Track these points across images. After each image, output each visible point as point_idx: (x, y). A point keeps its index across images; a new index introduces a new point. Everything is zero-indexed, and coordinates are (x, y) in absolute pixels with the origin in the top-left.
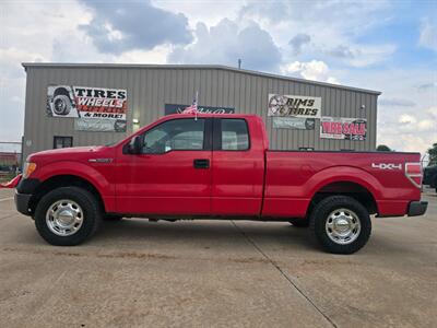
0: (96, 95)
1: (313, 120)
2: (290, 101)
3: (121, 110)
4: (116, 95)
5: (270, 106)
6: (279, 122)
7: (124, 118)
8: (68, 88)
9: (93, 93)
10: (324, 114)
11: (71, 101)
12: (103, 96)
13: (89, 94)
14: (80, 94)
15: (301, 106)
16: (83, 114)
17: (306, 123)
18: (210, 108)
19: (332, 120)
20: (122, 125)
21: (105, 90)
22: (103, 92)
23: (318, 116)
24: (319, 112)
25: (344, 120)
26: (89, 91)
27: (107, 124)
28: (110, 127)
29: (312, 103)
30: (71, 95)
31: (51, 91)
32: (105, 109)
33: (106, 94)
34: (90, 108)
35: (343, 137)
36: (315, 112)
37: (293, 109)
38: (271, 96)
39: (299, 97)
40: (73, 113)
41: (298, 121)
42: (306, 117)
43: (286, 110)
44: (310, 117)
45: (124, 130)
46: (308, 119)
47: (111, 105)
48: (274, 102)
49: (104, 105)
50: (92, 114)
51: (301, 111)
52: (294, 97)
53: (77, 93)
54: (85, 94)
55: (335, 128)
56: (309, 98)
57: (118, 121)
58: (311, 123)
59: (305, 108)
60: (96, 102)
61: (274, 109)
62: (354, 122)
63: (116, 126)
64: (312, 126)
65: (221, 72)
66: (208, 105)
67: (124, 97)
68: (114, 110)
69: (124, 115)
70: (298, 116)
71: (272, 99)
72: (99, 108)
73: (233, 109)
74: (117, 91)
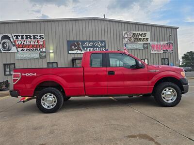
0: (27, 38)
1: (147, 44)
2: (134, 34)
3: (42, 46)
4: (39, 37)
5: (124, 38)
6: (129, 46)
7: (44, 50)
8: (9, 35)
9: (25, 37)
10: (152, 40)
11: (12, 42)
12: (31, 39)
13: (22, 38)
14: (17, 38)
15: (140, 37)
16: (20, 49)
17: (143, 46)
18: (92, 41)
19: (156, 43)
20: (44, 55)
21: (32, 35)
22: (30, 36)
23: (149, 41)
25: (162, 43)
26: (22, 36)
27: (35, 54)
28: (37, 56)
29: (145, 35)
30: (11, 39)
32: (33, 46)
33: (32, 37)
34: (23, 46)
35: (162, 52)
36: (147, 39)
37: (136, 38)
38: (124, 32)
39: (138, 32)
40: (14, 49)
41: (139, 45)
42: (143, 42)
43: (133, 39)
44: (145, 42)
45: (45, 57)
46: (144, 44)
47: (36, 43)
48: (126, 36)
49: (32, 43)
50: (25, 49)
51: (140, 40)
52: (136, 33)
53: (15, 38)
54: (20, 38)
55: (158, 47)
56: (144, 33)
57: (41, 52)
58: (146, 46)
59: (142, 38)
60: (27, 42)
61: (126, 40)
62: (167, 44)
63: (40, 55)
64: (146, 47)
65: (96, 21)
66: (91, 40)
67: (43, 38)
68: (38, 46)
69: (44, 49)
70: (139, 42)
71: (125, 34)
72: (29, 45)
73: (105, 41)
74: (39, 35)
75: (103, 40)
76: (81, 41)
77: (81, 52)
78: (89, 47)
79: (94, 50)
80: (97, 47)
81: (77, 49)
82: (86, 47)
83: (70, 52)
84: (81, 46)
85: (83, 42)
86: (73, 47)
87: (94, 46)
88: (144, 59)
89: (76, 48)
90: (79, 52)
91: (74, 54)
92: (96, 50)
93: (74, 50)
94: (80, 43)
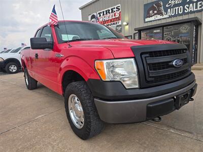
3: (119, 19)
4: (115, 10)
7: (120, 24)
8: (95, 14)
9: (105, 13)
12: (109, 13)
13: (104, 15)
14: (100, 16)
20: (119, 28)
21: (110, 9)
22: (109, 10)
26: (103, 12)
31: (90, 17)
32: (111, 21)
33: (110, 12)
34: (104, 22)
45: (121, 31)
47: (114, 17)
49: (110, 18)
53: (98, 15)
54: (102, 14)
57: (117, 26)
60: (107, 17)
63: (116, 29)
67: (119, 9)
68: (115, 20)
69: (120, 21)
72: (108, 20)
74: (116, 7)
77: (162, 17)
81: (156, 14)
82: (170, 7)
83: (147, 20)
84: (162, 8)
86: (151, 12)
89: (155, 12)
90: (159, 17)
91: (151, 21)
92: (188, 8)
93: (152, 16)
94: (162, 4)
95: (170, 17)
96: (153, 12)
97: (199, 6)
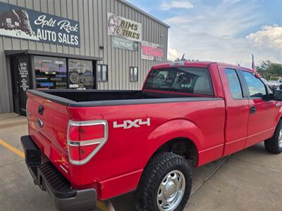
1: (137, 43)
2: (123, 22)
5: (109, 25)
6: (116, 42)
10: (143, 39)
15: (130, 30)
17: (133, 46)
19: (147, 44)
24: (140, 36)
25: (153, 45)
29: (136, 27)
35: (153, 59)
36: (138, 36)
37: (125, 30)
38: (109, 15)
41: (129, 43)
42: (133, 39)
43: (121, 32)
44: (136, 40)
46: (135, 42)
48: (112, 22)
51: (130, 34)
52: (126, 20)
55: (149, 51)
56: (135, 23)
58: (136, 45)
59: (133, 31)
61: (112, 29)
62: (158, 48)
64: (137, 47)
66: (51, 13)
70: (129, 38)
71: (110, 18)
73: (78, 23)
75: (76, 19)
76: (29, 11)
77: (27, 37)
78: (46, 28)
79: (58, 38)
80: (63, 31)
81: (18, 28)
82: (40, 26)
84: (28, 22)
85: (34, 14)
86: (8, 20)
87: (56, 29)
88: (133, 68)
89: (17, 24)
90: (23, 35)
91: (11, 37)
92: (62, 37)
93: (11, 29)
94: (27, 15)
95: (41, 41)
96: (13, 23)
97: (72, 40)
